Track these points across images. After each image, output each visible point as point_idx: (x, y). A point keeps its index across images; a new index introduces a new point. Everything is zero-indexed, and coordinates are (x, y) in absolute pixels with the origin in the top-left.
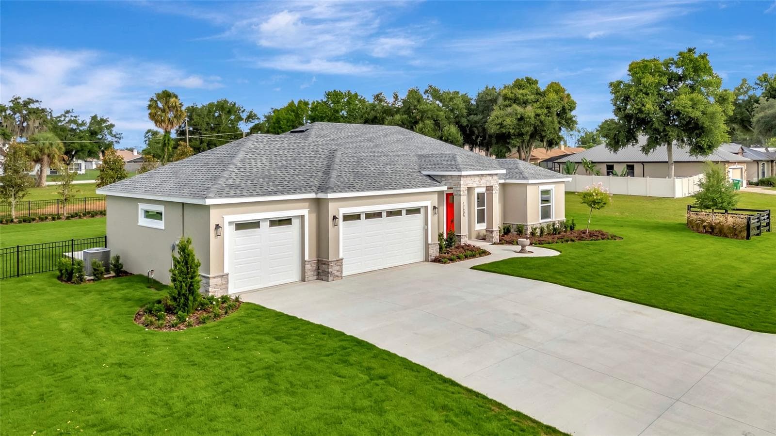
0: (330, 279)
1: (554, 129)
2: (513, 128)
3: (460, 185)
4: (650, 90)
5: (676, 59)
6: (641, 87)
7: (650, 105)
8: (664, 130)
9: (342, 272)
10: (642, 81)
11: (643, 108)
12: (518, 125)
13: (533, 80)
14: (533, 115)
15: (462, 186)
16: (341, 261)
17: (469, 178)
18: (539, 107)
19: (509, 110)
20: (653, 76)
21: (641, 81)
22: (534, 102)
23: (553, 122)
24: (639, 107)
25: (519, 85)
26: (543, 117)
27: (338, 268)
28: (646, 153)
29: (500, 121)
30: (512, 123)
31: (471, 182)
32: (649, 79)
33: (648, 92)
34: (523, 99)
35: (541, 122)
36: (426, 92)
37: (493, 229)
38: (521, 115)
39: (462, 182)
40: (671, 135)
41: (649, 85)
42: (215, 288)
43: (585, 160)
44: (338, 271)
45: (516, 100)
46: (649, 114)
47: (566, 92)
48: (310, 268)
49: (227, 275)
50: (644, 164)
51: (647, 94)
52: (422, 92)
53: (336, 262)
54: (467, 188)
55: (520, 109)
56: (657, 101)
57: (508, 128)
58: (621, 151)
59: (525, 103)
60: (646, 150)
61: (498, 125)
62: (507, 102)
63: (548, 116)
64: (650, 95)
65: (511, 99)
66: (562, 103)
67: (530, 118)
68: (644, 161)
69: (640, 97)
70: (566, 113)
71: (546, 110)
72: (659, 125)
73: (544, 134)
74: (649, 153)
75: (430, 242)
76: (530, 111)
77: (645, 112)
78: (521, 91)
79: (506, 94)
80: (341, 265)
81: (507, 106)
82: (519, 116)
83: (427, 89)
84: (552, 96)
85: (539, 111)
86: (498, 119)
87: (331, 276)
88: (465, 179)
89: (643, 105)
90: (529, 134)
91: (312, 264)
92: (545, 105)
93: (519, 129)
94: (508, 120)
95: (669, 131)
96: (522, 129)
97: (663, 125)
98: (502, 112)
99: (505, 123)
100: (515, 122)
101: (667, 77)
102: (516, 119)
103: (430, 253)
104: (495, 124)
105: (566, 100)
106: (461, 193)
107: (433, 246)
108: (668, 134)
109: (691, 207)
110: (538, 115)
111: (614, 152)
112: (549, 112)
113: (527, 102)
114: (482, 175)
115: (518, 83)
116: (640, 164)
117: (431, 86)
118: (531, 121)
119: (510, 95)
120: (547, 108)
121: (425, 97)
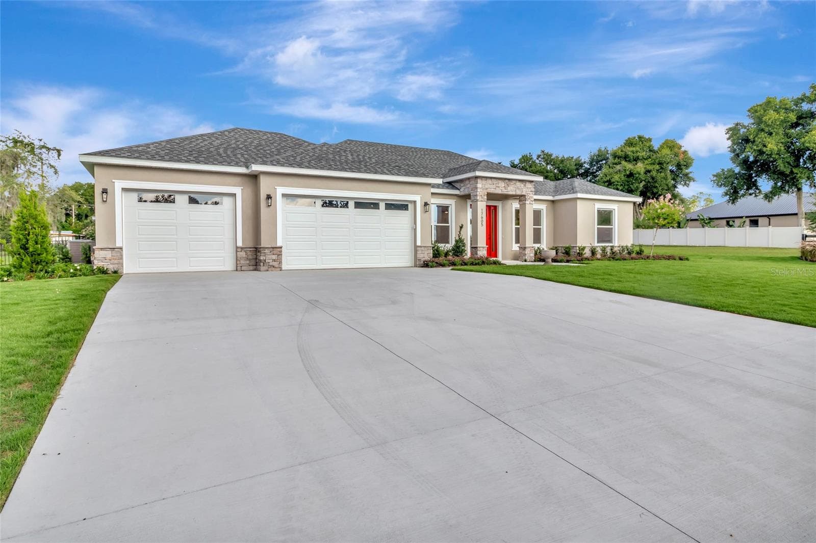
0: (262, 268)
1: (667, 185)
2: (622, 185)
3: (477, 188)
4: (773, 129)
5: (808, 94)
6: (762, 126)
7: (773, 145)
8: (792, 172)
9: (280, 263)
10: (764, 119)
11: (764, 149)
12: (628, 182)
13: (645, 138)
14: (642, 171)
15: (479, 190)
16: (279, 250)
17: (489, 181)
18: (651, 164)
19: (618, 167)
20: (778, 113)
21: (762, 120)
22: (645, 159)
23: (665, 178)
24: (759, 148)
25: (630, 143)
26: (654, 173)
27: (274, 257)
28: (769, 201)
29: (608, 178)
30: (621, 179)
31: (492, 186)
32: (772, 116)
33: (772, 131)
34: (633, 156)
35: (653, 178)
36: (539, 156)
37: (525, 245)
38: (630, 171)
39: (479, 185)
40: (800, 177)
41: (772, 123)
42: (102, 262)
43: (703, 216)
44: (274, 260)
45: (626, 158)
46: (771, 155)
47: (683, 149)
48: (244, 256)
49: (121, 248)
50: (770, 217)
51: (771, 134)
52: (535, 157)
53: (271, 249)
54: (486, 193)
55: (629, 166)
56: (783, 141)
57: (616, 185)
58: (741, 202)
59: (636, 160)
60: (768, 197)
61: (606, 182)
62: (616, 160)
63: (661, 172)
64: (774, 134)
65: (621, 157)
66: (677, 158)
67: (639, 174)
68: (769, 214)
69: (761, 137)
70: (682, 169)
71: (658, 166)
72: (785, 166)
73: (655, 190)
74: (773, 200)
75: (419, 243)
76: (640, 167)
77: (767, 152)
78: (632, 149)
79: (616, 153)
80: (280, 255)
81: (616, 164)
82: (628, 173)
83: (540, 153)
84: (666, 151)
85: (649, 167)
86: (606, 176)
87: (264, 266)
88: (484, 182)
89: (765, 146)
90: (640, 190)
91: (248, 252)
92: (657, 161)
93: (628, 185)
94: (616, 177)
95: (797, 174)
96: (631, 186)
97: (790, 167)
98: (611, 170)
99: (613, 180)
100: (623, 178)
101: (795, 113)
102: (624, 175)
103: (418, 256)
104: (603, 182)
105: (681, 156)
106: (478, 198)
107: (423, 249)
108: (795, 176)
109: (806, 236)
110: (649, 171)
111: (732, 203)
112: (662, 168)
113: (638, 159)
114: (509, 180)
115: (628, 142)
116: (766, 218)
117: (543, 152)
118: (640, 176)
119: (620, 153)
120: (660, 164)
121: (537, 161)
